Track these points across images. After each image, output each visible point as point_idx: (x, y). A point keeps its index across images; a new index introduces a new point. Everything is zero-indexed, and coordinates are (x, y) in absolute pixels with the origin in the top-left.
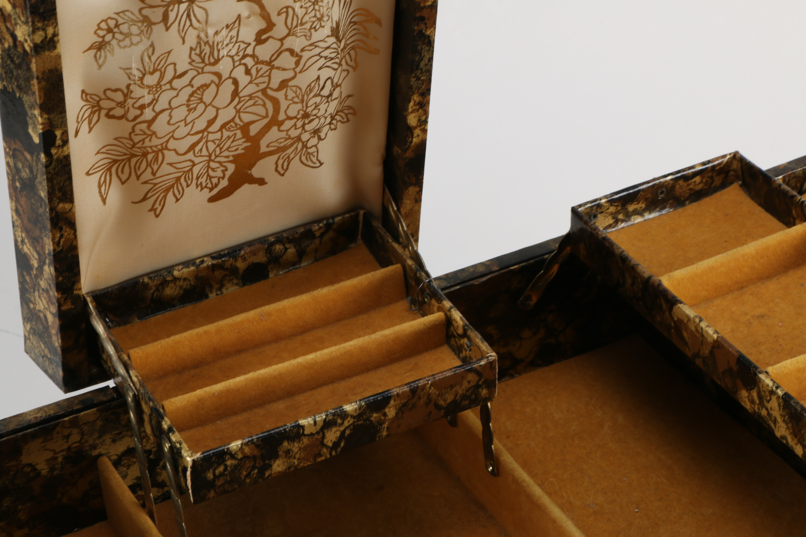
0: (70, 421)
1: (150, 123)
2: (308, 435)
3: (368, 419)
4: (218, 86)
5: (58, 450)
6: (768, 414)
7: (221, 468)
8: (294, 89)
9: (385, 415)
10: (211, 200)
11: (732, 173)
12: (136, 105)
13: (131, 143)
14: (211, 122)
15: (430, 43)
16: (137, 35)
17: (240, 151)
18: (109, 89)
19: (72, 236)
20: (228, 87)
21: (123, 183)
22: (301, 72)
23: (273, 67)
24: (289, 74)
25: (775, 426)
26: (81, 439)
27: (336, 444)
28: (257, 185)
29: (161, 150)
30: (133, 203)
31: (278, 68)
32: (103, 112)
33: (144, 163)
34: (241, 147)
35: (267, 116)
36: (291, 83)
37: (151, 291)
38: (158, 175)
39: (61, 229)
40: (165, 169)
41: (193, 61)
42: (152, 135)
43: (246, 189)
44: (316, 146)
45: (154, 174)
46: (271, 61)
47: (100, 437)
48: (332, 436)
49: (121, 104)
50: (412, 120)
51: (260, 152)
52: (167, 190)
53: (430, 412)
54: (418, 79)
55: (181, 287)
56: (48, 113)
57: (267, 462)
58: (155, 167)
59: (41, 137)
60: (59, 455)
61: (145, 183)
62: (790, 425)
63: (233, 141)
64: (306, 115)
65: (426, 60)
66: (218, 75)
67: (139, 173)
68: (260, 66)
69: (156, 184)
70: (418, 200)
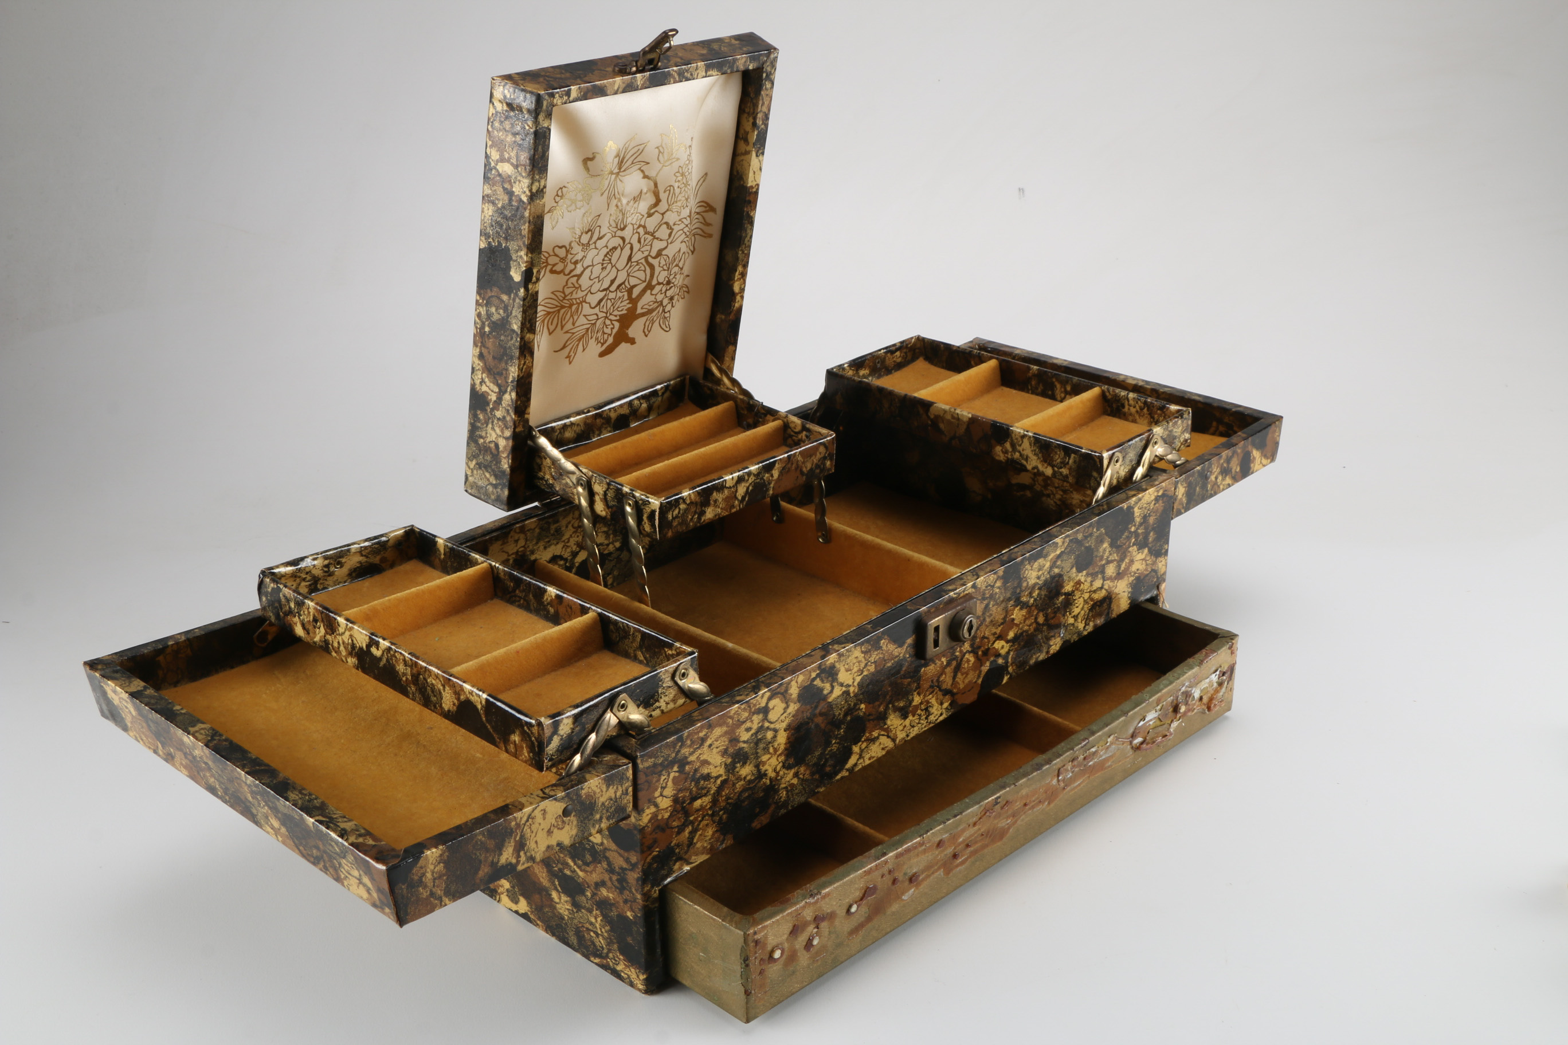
0: (520, 527)
1: (579, 276)
2: (728, 488)
3: (762, 478)
4: (622, 249)
5: (510, 553)
6: (1021, 455)
7: (676, 512)
8: (665, 257)
9: (772, 476)
10: (602, 354)
11: (917, 351)
12: (573, 261)
13: (563, 296)
14: (612, 282)
15: (751, 223)
16: (580, 201)
17: (624, 312)
18: (557, 246)
19: (531, 365)
20: (627, 251)
21: (550, 334)
22: (671, 243)
23: (655, 238)
24: (663, 244)
25: (1027, 462)
26: (526, 544)
27: (743, 498)
28: (629, 344)
29: (581, 302)
30: (555, 351)
31: (657, 238)
32: (549, 267)
33: (569, 314)
34: (625, 308)
35: (645, 281)
36: (664, 253)
37: (556, 434)
38: (576, 325)
39: (525, 357)
40: (582, 320)
41: (611, 226)
42: (578, 288)
43: (624, 346)
44: (669, 311)
45: (574, 324)
46: (654, 232)
47: (537, 543)
48: (741, 490)
49: (563, 260)
50: (736, 288)
51: (637, 313)
52: (579, 340)
53: (798, 477)
54: (743, 252)
55: (575, 431)
56: (532, 253)
57: (703, 508)
58: (575, 317)
59: (524, 275)
60: (510, 558)
61: (567, 332)
62: (1040, 455)
63: (622, 302)
64: (669, 283)
65: (749, 237)
66: (623, 239)
67: (564, 323)
68: (647, 236)
69: (573, 333)
70: (733, 359)
